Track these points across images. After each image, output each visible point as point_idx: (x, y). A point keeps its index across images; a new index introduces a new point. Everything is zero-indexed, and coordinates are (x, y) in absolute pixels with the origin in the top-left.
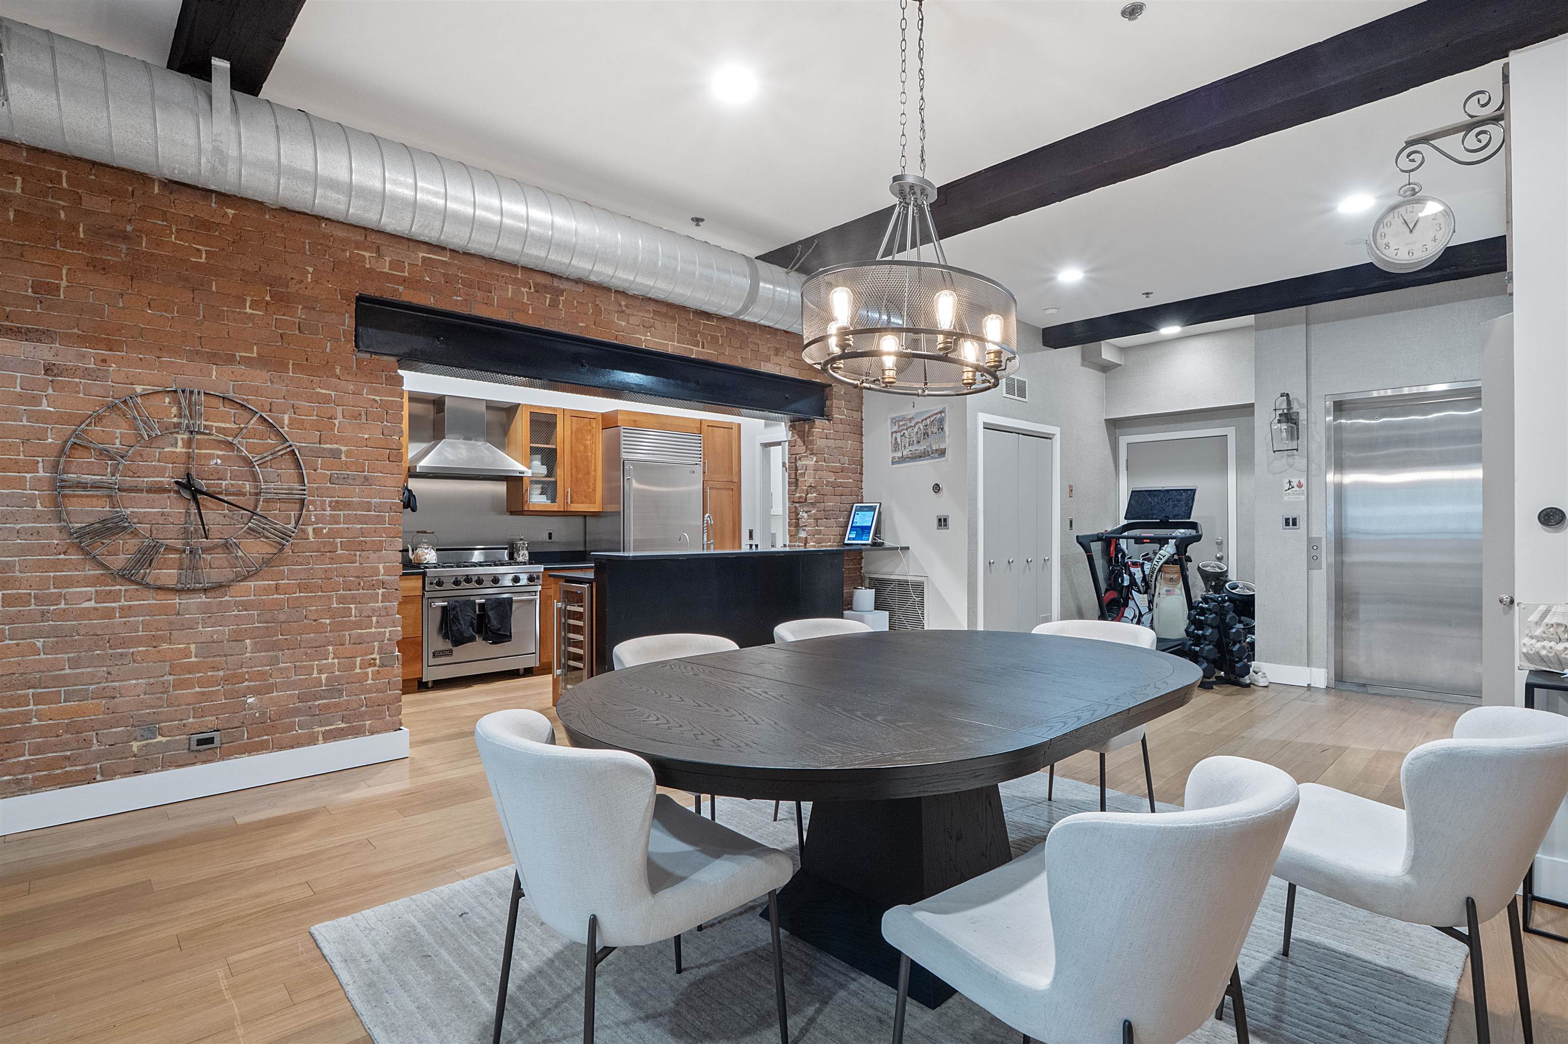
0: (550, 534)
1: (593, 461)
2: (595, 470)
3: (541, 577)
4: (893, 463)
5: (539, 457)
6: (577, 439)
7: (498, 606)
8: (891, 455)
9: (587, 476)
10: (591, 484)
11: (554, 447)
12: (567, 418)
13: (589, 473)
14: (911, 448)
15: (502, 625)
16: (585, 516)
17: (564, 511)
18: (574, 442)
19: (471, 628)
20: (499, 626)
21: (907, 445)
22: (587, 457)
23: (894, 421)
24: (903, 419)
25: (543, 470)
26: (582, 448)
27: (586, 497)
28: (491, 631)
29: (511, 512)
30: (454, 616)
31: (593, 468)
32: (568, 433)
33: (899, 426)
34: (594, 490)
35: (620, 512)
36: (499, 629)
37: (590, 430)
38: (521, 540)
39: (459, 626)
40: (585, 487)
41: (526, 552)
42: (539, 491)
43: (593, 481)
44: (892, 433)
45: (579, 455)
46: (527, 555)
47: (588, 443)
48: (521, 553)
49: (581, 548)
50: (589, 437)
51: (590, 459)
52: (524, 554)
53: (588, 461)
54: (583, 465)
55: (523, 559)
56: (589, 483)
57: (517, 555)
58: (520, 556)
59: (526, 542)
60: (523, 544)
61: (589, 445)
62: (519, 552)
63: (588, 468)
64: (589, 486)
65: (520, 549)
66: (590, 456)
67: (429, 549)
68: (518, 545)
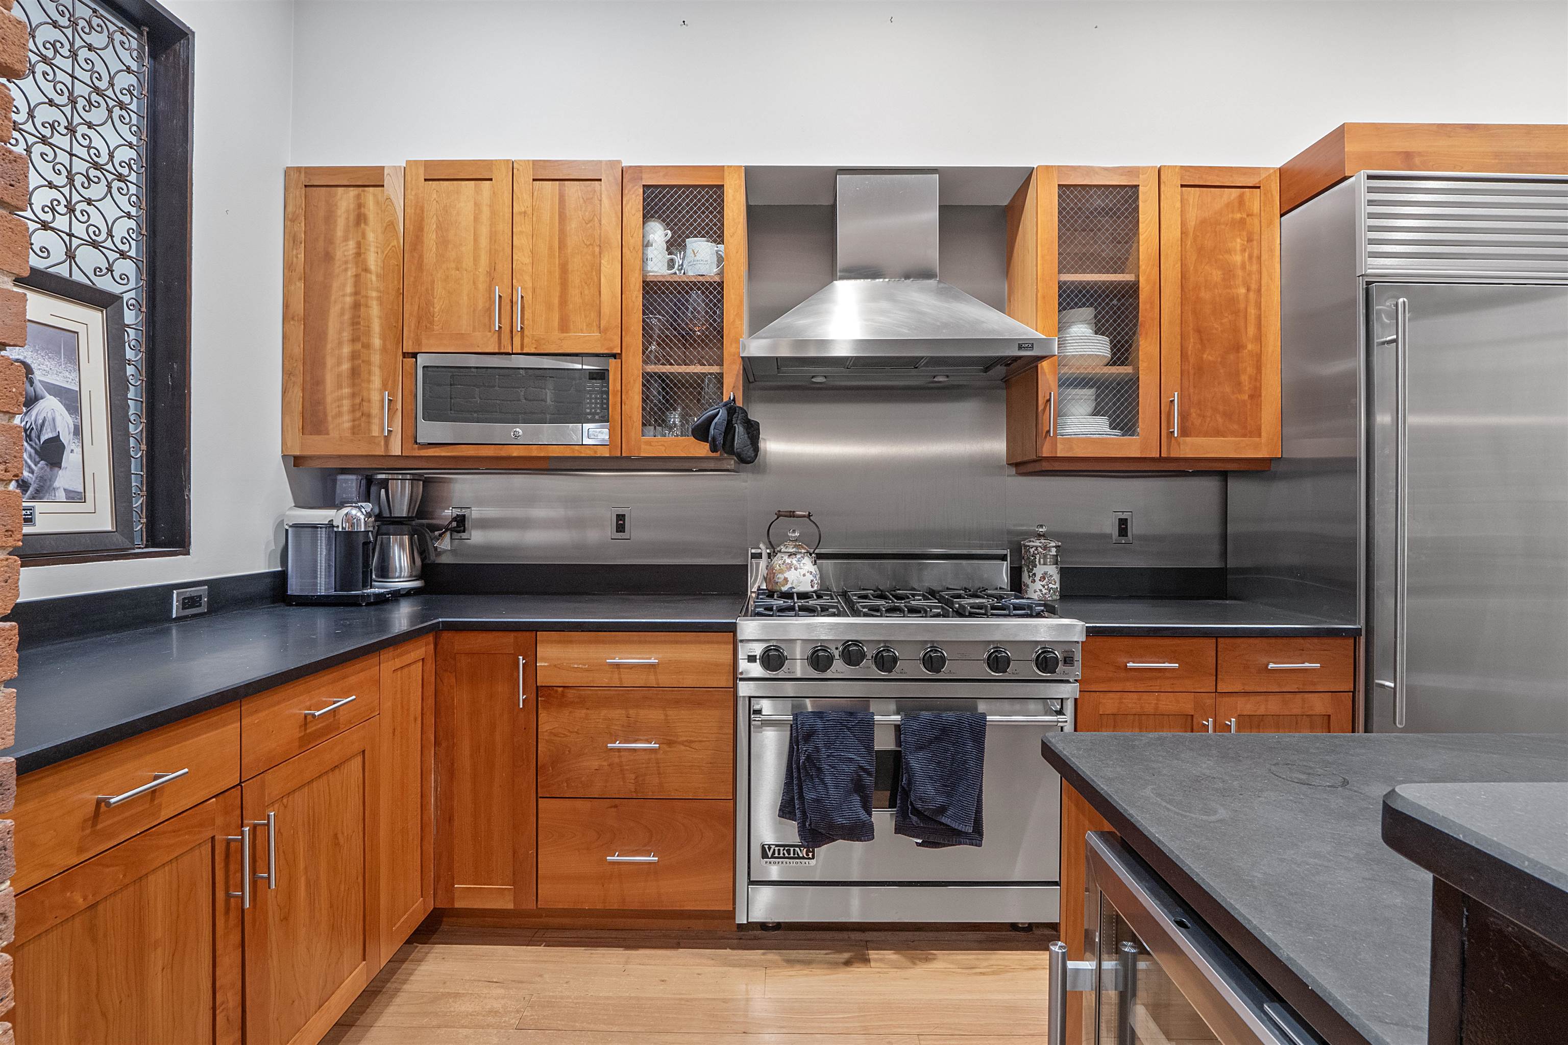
0: (1123, 523)
1: (1252, 311)
2: (1259, 338)
3: (1078, 656)
5: (1088, 312)
6: (1200, 250)
7: (937, 739)
9: (1232, 357)
10: (1244, 378)
11: (1128, 277)
12: (1172, 192)
13: (1238, 347)
15: (949, 795)
16: (1226, 473)
17: (1160, 459)
18: (1192, 258)
19: (856, 799)
20: (940, 800)
22: (1232, 301)
25: (1101, 347)
26: (1216, 275)
27: (1228, 416)
28: (917, 812)
29: (1017, 465)
30: (809, 758)
31: (1251, 330)
32: (1172, 233)
34: (1256, 395)
35: (1354, 460)
36: (942, 810)
37: (1242, 222)
38: (1040, 536)
39: (820, 788)
40: (1228, 389)
41: (1053, 570)
42: (1089, 407)
43: (1250, 370)
45: (1205, 295)
46: (1056, 577)
47: (1238, 258)
48: (1039, 570)
49: (1211, 562)
50: (1238, 243)
51: (1242, 306)
52: (1046, 573)
53: (1236, 313)
54: (1222, 324)
55: (1043, 586)
56: (1237, 374)
57: (1029, 577)
58: (1037, 578)
59: (1053, 544)
60: (1045, 548)
61: (1239, 263)
62: (1033, 569)
63: (1235, 330)
64: (1239, 384)
65: (1037, 560)
66: (1241, 297)
67: (799, 556)
68: (1032, 550)
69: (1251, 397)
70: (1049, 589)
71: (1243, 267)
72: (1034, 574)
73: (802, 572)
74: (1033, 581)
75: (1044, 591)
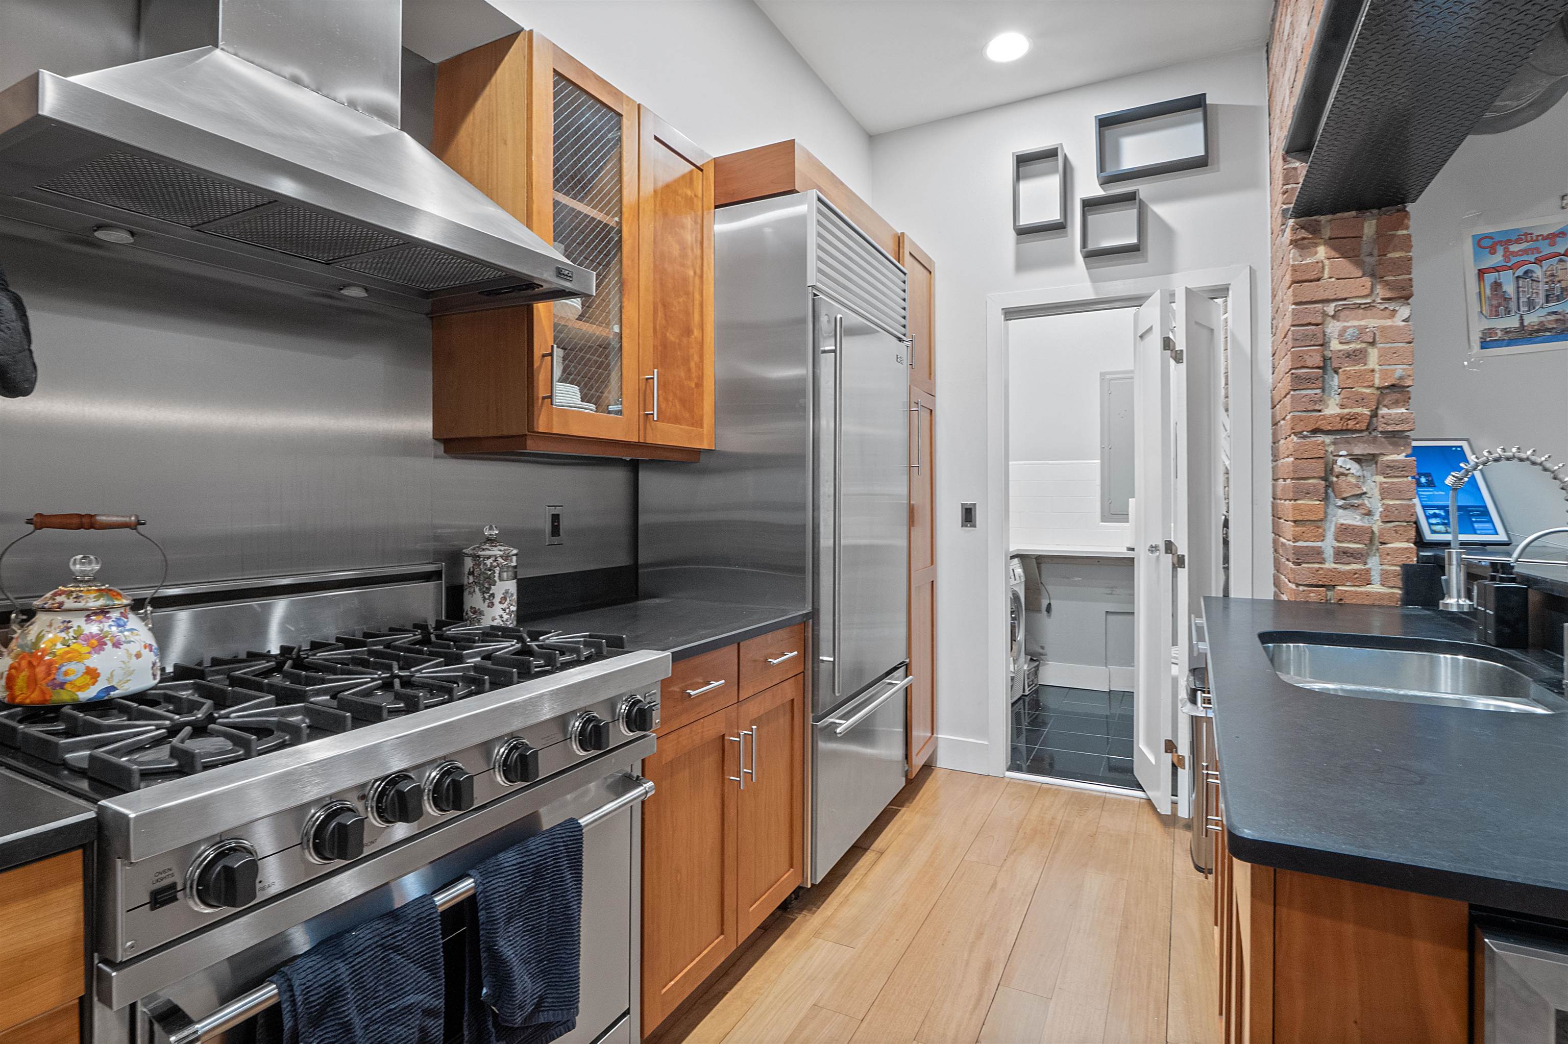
0: (556, 518)
1: (697, 296)
2: (702, 327)
4: (1484, 345)
8: (1478, 326)
9: (685, 340)
10: (692, 364)
11: (613, 221)
12: (647, 141)
13: (688, 332)
14: (1554, 306)
16: (634, 466)
21: (1540, 300)
22: (685, 281)
23: (1486, 244)
24: (1523, 236)
27: (683, 402)
29: (447, 441)
31: (697, 316)
32: (647, 189)
33: (1507, 255)
34: (699, 385)
37: (692, 201)
38: (491, 541)
40: (682, 374)
43: (696, 358)
44: (1481, 273)
45: (668, 268)
46: (515, 596)
47: (688, 237)
48: (499, 589)
49: (626, 561)
50: (689, 221)
51: (691, 289)
52: (507, 592)
53: (687, 293)
54: (679, 303)
55: (504, 610)
56: (688, 361)
57: (484, 599)
58: (496, 600)
59: (515, 552)
60: (507, 557)
61: (689, 243)
62: (489, 589)
63: (688, 314)
64: (689, 370)
65: (497, 575)
66: (691, 280)
67: (115, 615)
68: (488, 562)
69: (697, 385)
70: (510, 614)
71: (692, 250)
72: (493, 595)
73: (134, 648)
74: (491, 605)
75: (506, 617)
